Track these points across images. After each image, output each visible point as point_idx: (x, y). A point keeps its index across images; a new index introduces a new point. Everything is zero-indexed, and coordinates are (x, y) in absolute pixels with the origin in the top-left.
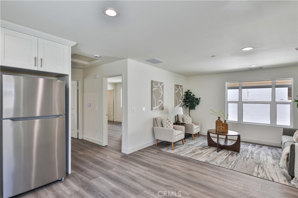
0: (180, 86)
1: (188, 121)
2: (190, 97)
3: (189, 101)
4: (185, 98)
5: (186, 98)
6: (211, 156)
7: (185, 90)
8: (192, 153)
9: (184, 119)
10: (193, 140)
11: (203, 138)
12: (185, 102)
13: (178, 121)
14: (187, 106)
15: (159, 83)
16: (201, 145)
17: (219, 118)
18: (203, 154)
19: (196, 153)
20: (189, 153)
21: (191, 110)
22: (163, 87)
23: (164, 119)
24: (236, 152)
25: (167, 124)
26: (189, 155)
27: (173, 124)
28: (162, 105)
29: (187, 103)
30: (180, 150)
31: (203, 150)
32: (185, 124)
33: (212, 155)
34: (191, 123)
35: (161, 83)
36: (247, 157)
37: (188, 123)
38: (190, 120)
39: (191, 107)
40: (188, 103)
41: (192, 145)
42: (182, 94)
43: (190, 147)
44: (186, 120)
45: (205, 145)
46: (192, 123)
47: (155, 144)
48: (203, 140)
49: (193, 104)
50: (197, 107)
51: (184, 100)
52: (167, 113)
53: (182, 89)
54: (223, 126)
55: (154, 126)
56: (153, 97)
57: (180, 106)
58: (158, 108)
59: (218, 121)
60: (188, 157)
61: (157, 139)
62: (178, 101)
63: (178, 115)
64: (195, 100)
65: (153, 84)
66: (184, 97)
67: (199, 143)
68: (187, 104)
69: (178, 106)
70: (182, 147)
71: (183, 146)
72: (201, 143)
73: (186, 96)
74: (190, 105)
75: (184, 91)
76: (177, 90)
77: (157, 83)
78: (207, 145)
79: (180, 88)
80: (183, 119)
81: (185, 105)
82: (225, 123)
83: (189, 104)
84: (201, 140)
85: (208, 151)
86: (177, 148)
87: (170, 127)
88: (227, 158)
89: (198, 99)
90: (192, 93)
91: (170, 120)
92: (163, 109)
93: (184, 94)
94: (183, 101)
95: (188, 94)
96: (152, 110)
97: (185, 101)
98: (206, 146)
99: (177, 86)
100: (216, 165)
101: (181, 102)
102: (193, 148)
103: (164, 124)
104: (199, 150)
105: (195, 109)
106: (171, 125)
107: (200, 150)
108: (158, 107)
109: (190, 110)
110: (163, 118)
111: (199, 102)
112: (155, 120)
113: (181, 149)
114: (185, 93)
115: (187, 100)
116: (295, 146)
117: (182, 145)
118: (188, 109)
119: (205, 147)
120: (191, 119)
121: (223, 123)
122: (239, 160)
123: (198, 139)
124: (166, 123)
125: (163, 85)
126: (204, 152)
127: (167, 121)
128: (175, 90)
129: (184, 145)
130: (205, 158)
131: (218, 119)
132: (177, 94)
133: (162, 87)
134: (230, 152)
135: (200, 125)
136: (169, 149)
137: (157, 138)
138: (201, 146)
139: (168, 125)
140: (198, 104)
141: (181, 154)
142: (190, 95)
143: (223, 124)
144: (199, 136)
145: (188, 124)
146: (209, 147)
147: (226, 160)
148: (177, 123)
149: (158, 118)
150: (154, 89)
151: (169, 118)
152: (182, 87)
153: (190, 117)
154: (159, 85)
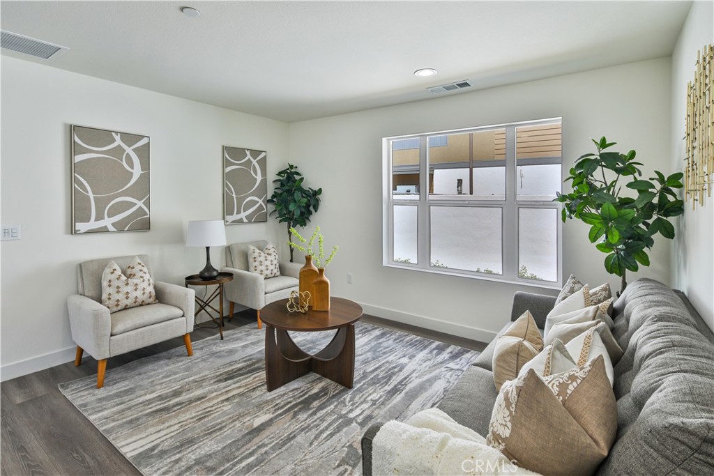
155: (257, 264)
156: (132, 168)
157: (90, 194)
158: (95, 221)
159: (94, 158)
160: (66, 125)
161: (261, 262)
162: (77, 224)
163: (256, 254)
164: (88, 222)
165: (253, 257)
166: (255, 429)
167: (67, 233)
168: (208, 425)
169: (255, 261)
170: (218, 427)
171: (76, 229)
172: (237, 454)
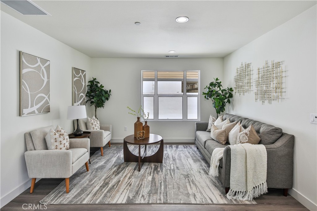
0: (80, 71)
1: (95, 127)
2: (97, 89)
3: (96, 95)
4: (89, 91)
5: (91, 91)
6: (133, 183)
7: (89, 78)
8: (104, 187)
9: (88, 124)
10: (102, 155)
11: (115, 148)
12: (89, 97)
13: (78, 130)
14: (92, 102)
15: (39, 60)
16: (115, 162)
17: (138, 118)
18: (120, 182)
19: (110, 185)
20: (98, 191)
21: (98, 109)
22: (48, 68)
23: (51, 131)
24: (159, 163)
25: (56, 141)
26: (99, 195)
27: (70, 138)
28: (47, 102)
29: (91, 97)
30: (83, 186)
31: (118, 173)
32: (89, 133)
33: (134, 180)
34: (98, 130)
35: (44, 61)
36: (172, 168)
37: (95, 130)
38: (98, 125)
39: (99, 104)
40: (93, 98)
41: (102, 167)
42: (85, 84)
43: (99, 174)
44: (91, 125)
45: (120, 161)
46: (101, 129)
47: (30, 188)
48: (115, 152)
49: (102, 99)
50: (107, 104)
51: (87, 93)
52: (58, 116)
53: (85, 76)
54: (143, 129)
55: (26, 150)
56: (22, 86)
57: (81, 104)
58: (37, 109)
59: (137, 123)
60: (97, 202)
61: (33, 179)
62: (79, 95)
63: (78, 120)
64: (103, 93)
65: (23, 59)
66: (87, 89)
67: (112, 159)
68: (93, 100)
69: (77, 103)
70: (86, 178)
71: (88, 176)
72: (114, 160)
73: (90, 87)
74: (97, 101)
75: (88, 80)
76: (75, 77)
77: (33, 59)
78: (123, 161)
79: (81, 73)
80: (86, 125)
81: (89, 102)
82: (146, 125)
83: (95, 99)
84: (114, 154)
85: (127, 174)
86: (77, 183)
87: (62, 146)
88: (153, 179)
89: (107, 91)
90: (99, 83)
91: (63, 131)
92: (49, 112)
93: (87, 84)
94: (86, 96)
95: (94, 84)
96: (20, 115)
97: (89, 95)
98: (122, 164)
99: (76, 71)
100: (144, 203)
101: (82, 96)
102: (104, 175)
103: (50, 141)
104: (114, 176)
105: (103, 107)
106: (65, 142)
107: (116, 175)
108: (35, 108)
109: (96, 108)
110: (47, 130)
111: (109, 96)
112: (29, 136)
113: (83, 184)
114: (89, 82)
115: (92, 94)
116: (231, 150)
117: (84, 174)
118: (93, 106)
119: (122, 167)
120: (99, 122)
121: (143, 125)
122: (167, 177)
123: (109, 153)
124: (53, 141)
125: (49, 65)
126: (122, 179)
127: (57, 135)
128: (73, 76)
129: (88, 172)
130: (125, 191)
131: (136, 120)
132: (76, 84)
133: (45, 67)
134: (153, 165)
135: (111, 130)
136: (59, 193)
137: (32, 175)
138: (115, 167)
139: (57, 144)
140: (107, 99)
141: (84, 199)
142: (96, 85)
143: (143, 127)
144: (109, 146)
145: (95, 132)
146: (126, 164)
147: (153, 183)
148: (76, 134)
149: (36, 130)
150: (24, 71)
151: (60, 128)
152: (85, 72)
153: (96, 119)
154: (39, 63)
155: (94, 126)
156: (44, 78)
157: (29, 92)
158: (31, 108)
159: (30, 71)
160: (17, 51)
161: (95, 125)
162: (24, 110)
163: (93, 121)
164: (28, 108)
165: (91, 123)
166: (152, 181)
167: (17, 116)
168: (136, 185)
169: (93, 125)
170: (140, 185)
171: (23, 113)
172: (157, 187)
